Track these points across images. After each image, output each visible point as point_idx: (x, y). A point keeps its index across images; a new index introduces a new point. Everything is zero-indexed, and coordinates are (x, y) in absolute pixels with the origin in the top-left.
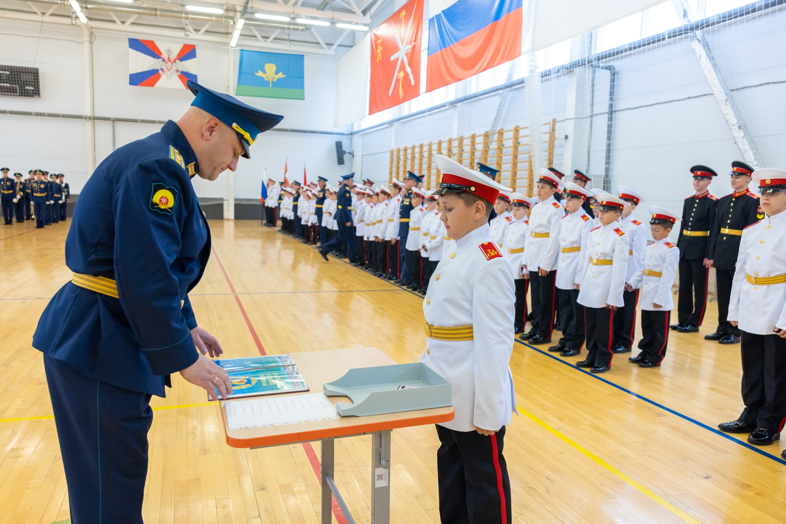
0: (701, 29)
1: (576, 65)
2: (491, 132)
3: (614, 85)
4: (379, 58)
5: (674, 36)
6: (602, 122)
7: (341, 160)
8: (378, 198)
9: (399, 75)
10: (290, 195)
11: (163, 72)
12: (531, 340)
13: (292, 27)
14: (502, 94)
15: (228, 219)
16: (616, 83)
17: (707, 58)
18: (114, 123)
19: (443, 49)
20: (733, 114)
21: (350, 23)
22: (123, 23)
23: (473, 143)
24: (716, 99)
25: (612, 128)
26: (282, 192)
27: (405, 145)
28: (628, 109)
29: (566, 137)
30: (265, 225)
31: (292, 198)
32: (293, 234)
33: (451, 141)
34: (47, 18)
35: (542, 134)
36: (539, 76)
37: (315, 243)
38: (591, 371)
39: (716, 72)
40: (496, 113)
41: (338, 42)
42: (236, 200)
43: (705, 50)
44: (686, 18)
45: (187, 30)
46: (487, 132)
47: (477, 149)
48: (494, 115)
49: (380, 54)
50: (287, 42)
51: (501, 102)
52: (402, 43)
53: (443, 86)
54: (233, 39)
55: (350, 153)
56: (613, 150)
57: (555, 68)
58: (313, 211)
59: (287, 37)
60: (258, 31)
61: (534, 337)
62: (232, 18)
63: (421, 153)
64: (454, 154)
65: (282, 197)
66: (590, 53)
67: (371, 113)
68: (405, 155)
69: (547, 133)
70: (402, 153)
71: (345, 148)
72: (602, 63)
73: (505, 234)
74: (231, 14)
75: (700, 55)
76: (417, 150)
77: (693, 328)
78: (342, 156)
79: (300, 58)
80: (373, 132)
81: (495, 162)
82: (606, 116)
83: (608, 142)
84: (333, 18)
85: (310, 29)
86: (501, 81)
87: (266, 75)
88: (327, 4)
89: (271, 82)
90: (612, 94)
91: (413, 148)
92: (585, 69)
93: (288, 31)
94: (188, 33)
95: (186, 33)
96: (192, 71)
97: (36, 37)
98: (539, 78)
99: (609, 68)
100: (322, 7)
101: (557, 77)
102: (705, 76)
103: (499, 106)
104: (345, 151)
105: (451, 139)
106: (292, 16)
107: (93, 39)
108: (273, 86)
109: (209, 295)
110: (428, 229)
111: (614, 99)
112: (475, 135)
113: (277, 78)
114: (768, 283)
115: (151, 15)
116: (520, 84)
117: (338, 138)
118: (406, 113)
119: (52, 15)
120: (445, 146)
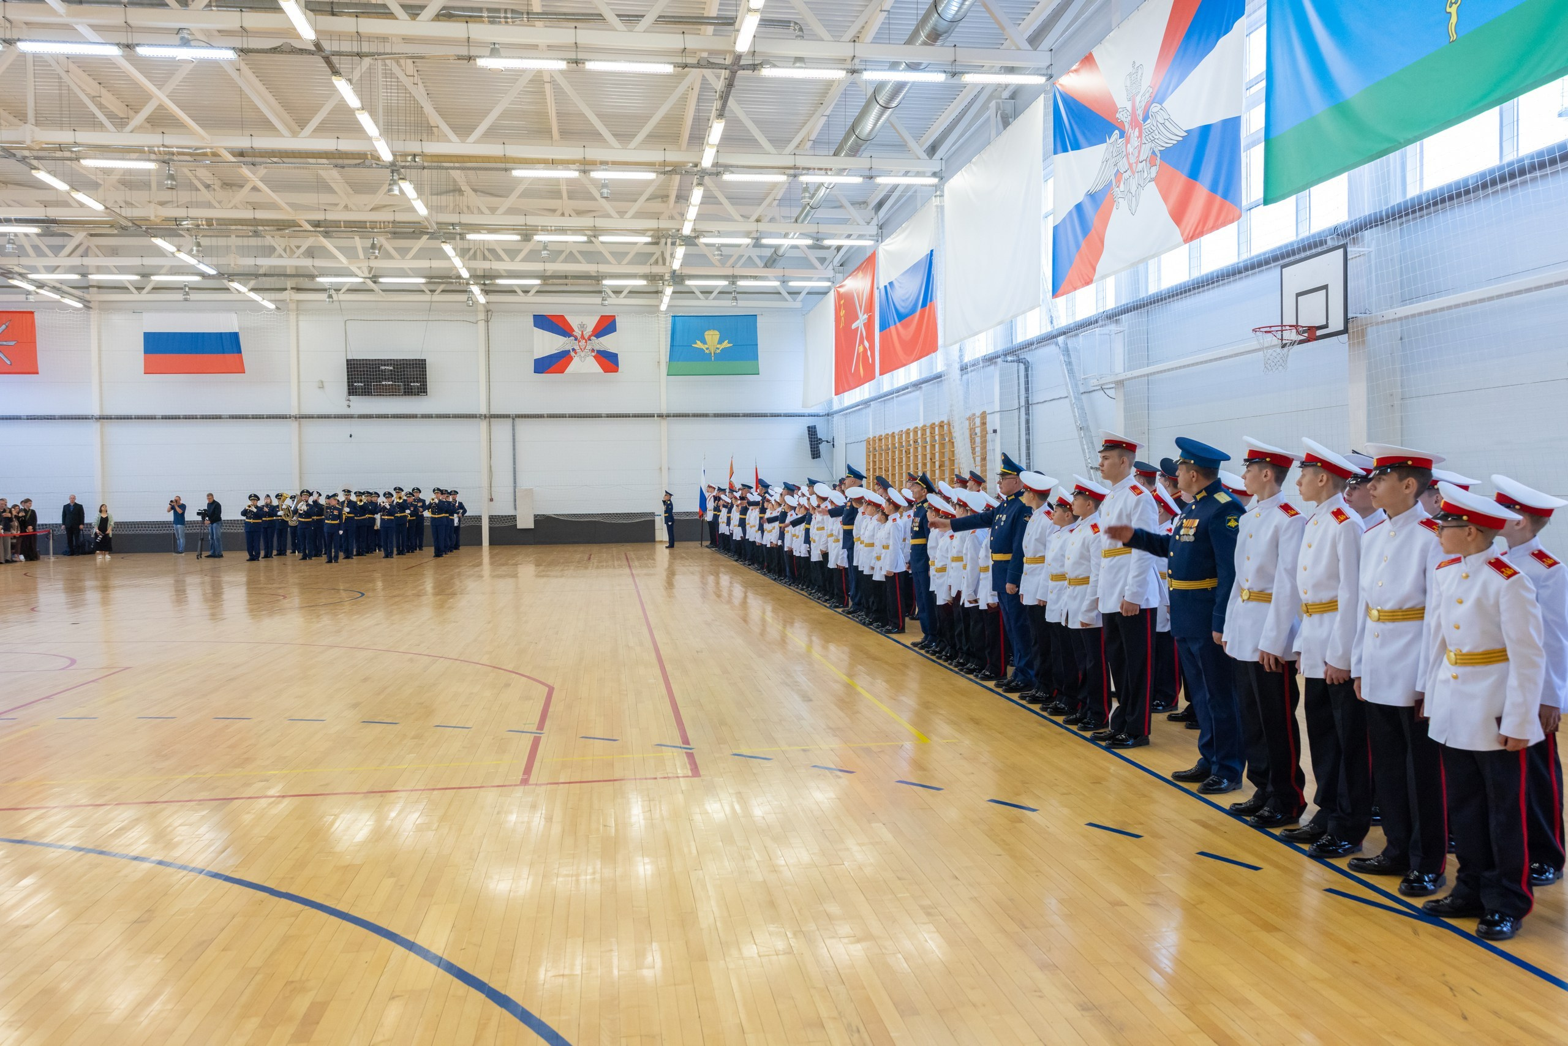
4: (842, 324)
6: (1024, 415)
7: (817, 452)
11: (576, 353)
15: (661, 542)
18: (513, 420)
22: (526, 292)
23: (932, 434)
25: (1030, 422)
27: (881, 433)
29: (995, 431)
34: (437, 297)
41: (807, 290)
45: (605, 294)
49: (843, 319)
54: (663, 302)
55: (828, 442)
56: (1033, 445)
67: (836, 394)
68: (880, 447)
70: (878, 443)
71: (821, 434)
72: (1017, 356)
75: (1063, 360)
78: (816, 446)
79: (752, 319)
80: (853, 412)
82: (1024, 410)
84: (784, 276)
87: (706, 346)
89: (714, 353)
90: (1027, 386)
91: (887, 437)
94: (606, 297)
96: (612, 349)
97: (423, 321)
98: (959, 373)
99: (1023, 361)
101: (978, 368)
104: (820, 439)
105: (916, 428)
106: (731, 280)
107: (489, 317)
108: (716, 359)
111: (1029, 391)
112: (935, 424)
113: (721, 348)
117: (811, 422)
118: (886, 388)
119: (443, 291)
120: (912, 436)
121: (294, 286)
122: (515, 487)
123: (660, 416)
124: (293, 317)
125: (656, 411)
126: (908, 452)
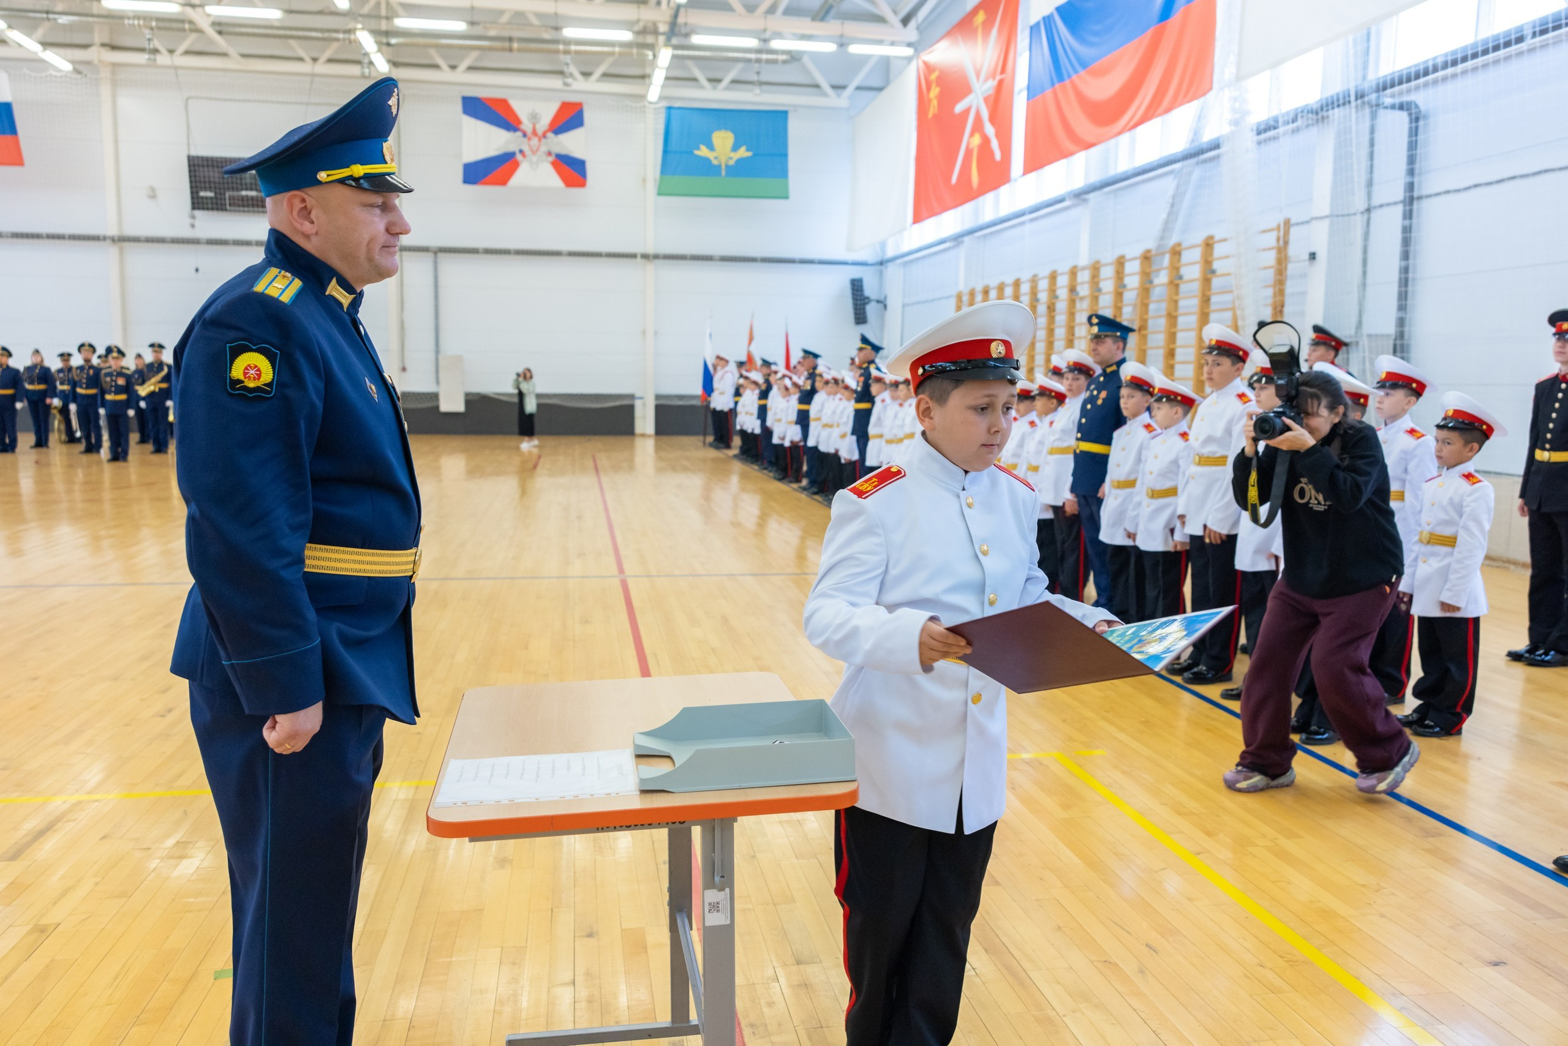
1: (1332, 104)
2: (1157, 250)
3: (1416, 141)
4: (933, 109)
5: (1543, 32)
6: (1389, 223)
7: (862, 316)
9: (970, 141)
10: (753, 386)
11: (524, 156)
12: (1187, 675)
13: (764, 56)
14: (1180, 171)
15: (643, 435)
16: (1420, 137)
18: (436, 257)
19: (1057, 85)
21: (880, 42)
22: (453, 67)
23: (1120, 275)
25: (1413, 234)
26: (742, 381)
27: (987, 282)
28: (1448, 192)
29: (1313, 256)
30: (711, 445)
31: (757, 392)
32: (759, 463)
33: (1075, 270)
34: (321, 68)
35: (1258, 251)
36: (1252, 130)
37: (798, 481)
38: (1301, 740)
40: (1167, 212)
41: (857, 81)
42: (658, 397)
45: (567, 75)
46: (1149, 251)
47: (1129, 286)
48: (1164, 216)
49: (935, 103)
50: (755, 87)
51: (1178, 187)
52: (978, 76)
53: (1057, 160)
54: (652, 88)
55: (878, 302)
56: (1414, 280)
57: (1288, 113)
58: (794, 417)
59: (755, 78)
60: (700, 68)
61: (1195, 670)
62: (651, 47)
64: (1082, 299)
65: (741, 390)
66: (1364, 77)
67: (918, 218)
69: (1270, 249)
71: (869, 290)
72: (1393, 96)
73: (1143, 458)
74: (650, 39)
76: (1009, 291)
77: (1559, 657)
78: (862, 307)
79: (781, 116)
80: (923, 257)
81: (1164, 313)
82: (1399, 209)
83: (1403, 263)
84: (842, 36)
85: (799, 60)
86: (1179, 145)
87: (714, 154)
88: (831, 7)
89: (723, 167)
91: (1001, 287)
92: (1350, 113)
93: (757, 65)
94: (570, 80)
95: (565, 80)
96: (577, 153)
97: (301, 103)
98: (1252, 138)
99: (1403, 108)
100: (822, 14)
101: (1292, 131)
103: (1174, 197)
104: (868, 298)
105: (1075, 267)
106: (763, 37)
108: (728, 174)
109: (573, 577)
111: (1417, 171)
112: (1123, 257)
113: (735, 159)
115: (503, 50)
116: (1212, 149)
117: (855, 272)
118: (988, 217)
119: (330, 61)
120: (1063, 281)
121: (106, 41)
122: (437, 352)
123: (645, 256)
124: (106, 90)
125: (638, 249)
126: (1051, 308)
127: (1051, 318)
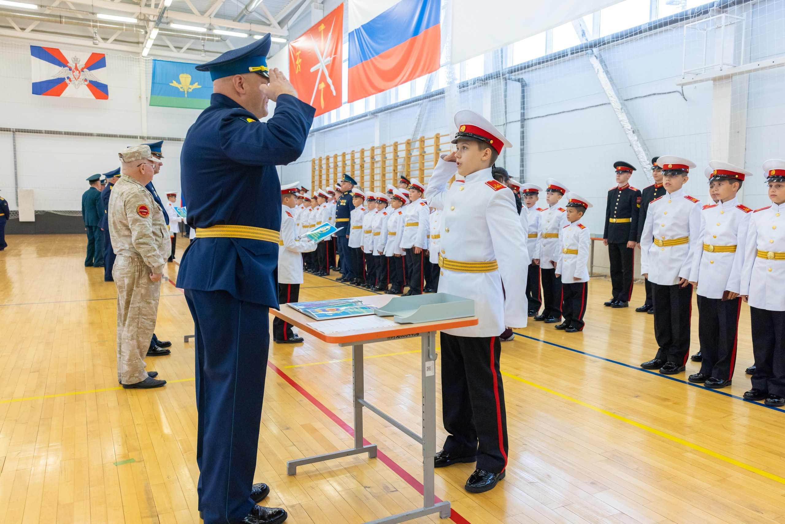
0: (599, 46)
1: (492, 77)
2: (412, 140)
3: (524, 96)
5: (576, 53)
6: (515, 129)
8: (317, 201)
9: (319, 86)
11: (70, 81)
13: (207, 37)
14: (422, 103)
16: (526, 94)
17: (603, 72)
18: (14, 134)
19: (364, 62)
20: (628, 121)
22: (23, 29)
23: (396, 151)
24: (613, 108)
25: (525, 134)
27: (327, 154)
28: (538, 117)
33: (374, 149)
36: (458, 87)
39: (611, 84)
40: (416, 122)
43: (602, 66)
44: (584, 38)
45: (95, 38)
46: (409, 140)
47: (400, 157)
48: (415, 124)
49: (299, 66)
50: (202, 53)
51: (421, 111)
52: (322, 55)
53: (366, 97)
54: (145, 49)
56: (525, 154)
57: (471, 80)
59: (202, 48)
60: (171, 41)
63: (344, 161)
64: (377, 162)
66: (502, 67)
68: (328, 164)
70: (324, 162)
72: (515, 75)
75: (598, 70)
76: (340, 159)
81: (418, 168)
82: (519, 124)
83: (522, 147)
84: (251, 30)
85: (225, 41)
86: (420, 92)
87: (181, 86)
88: (244, 15)
89: (186, 92)
90: (523, 103)
91: (336, 157)
92: (500, 81)
93: (202, 42)
94: (98, 43)
95: (94, 41)
96: (102, 81)
98: (458, 90)
99: (519, 80)
100: (239, 19)
101: (474, 88)
102: (603, 88)
103: (419, 116)
105: (374, 147)
106: (209, 27)
108: (189, 97)
110: (371, 227)
111: (525, 108)
112: (397, 142)
113: (192, 89)
114: (672, 245)
115: (56, 22)
116: (439, 94)
120: (367, 154)
122: (17, 188)
123: (142, 138)
125: (139, 134)
126: (362, 167)
127: (362, 172)
